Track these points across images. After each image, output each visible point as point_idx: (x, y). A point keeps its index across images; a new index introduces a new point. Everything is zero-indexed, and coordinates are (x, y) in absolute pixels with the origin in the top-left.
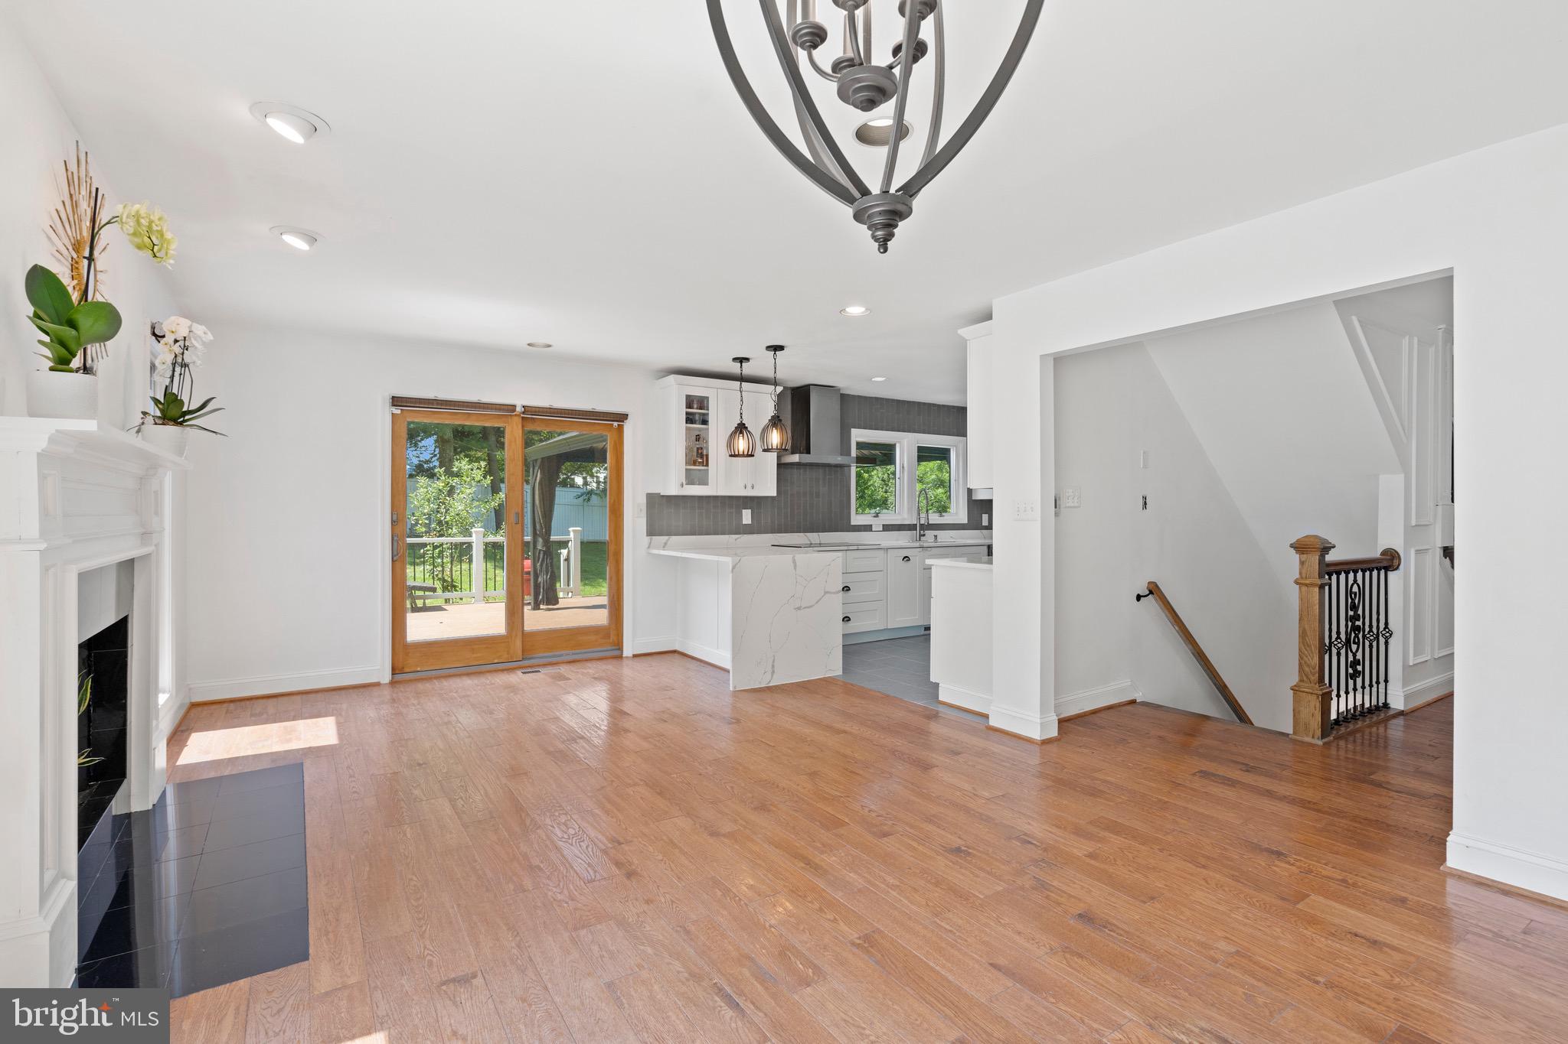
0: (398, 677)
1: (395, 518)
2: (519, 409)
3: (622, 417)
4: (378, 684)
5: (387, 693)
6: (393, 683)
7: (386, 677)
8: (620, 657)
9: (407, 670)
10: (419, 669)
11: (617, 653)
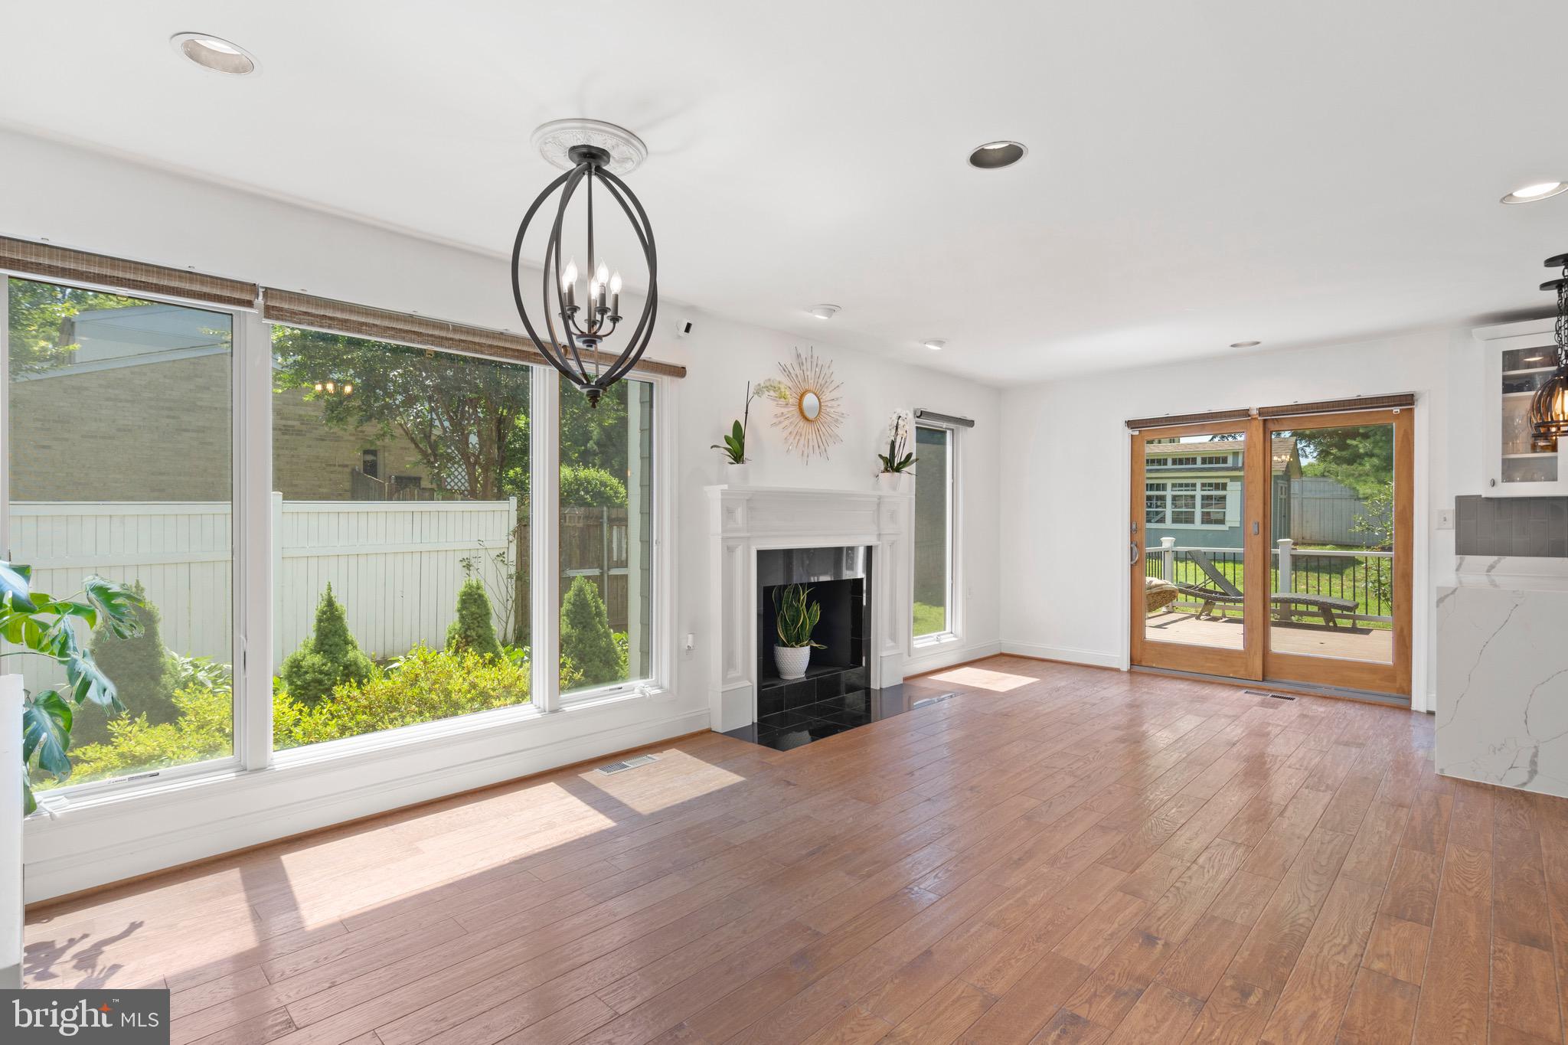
0: (1136, 668)
1: (1134, 526)
2: (1254, 412)
3: (1407, 401)
4: (1117, 670)
5: (1126, 677)
6: (1130, 672)
7: (1124, 665)
8: (1407, 709)
9: (1143, 664)
10: (1154, 665)
11: (1402, 703)
